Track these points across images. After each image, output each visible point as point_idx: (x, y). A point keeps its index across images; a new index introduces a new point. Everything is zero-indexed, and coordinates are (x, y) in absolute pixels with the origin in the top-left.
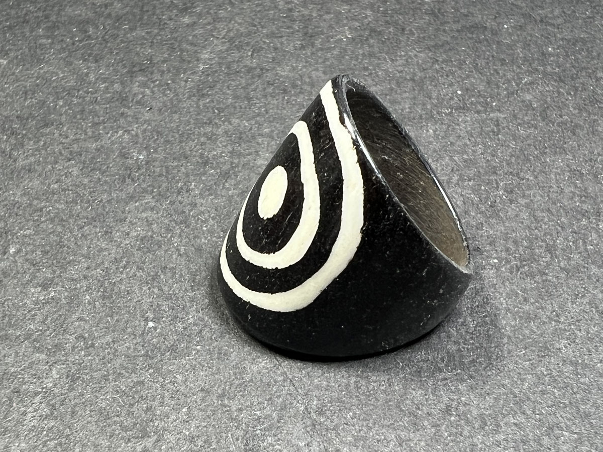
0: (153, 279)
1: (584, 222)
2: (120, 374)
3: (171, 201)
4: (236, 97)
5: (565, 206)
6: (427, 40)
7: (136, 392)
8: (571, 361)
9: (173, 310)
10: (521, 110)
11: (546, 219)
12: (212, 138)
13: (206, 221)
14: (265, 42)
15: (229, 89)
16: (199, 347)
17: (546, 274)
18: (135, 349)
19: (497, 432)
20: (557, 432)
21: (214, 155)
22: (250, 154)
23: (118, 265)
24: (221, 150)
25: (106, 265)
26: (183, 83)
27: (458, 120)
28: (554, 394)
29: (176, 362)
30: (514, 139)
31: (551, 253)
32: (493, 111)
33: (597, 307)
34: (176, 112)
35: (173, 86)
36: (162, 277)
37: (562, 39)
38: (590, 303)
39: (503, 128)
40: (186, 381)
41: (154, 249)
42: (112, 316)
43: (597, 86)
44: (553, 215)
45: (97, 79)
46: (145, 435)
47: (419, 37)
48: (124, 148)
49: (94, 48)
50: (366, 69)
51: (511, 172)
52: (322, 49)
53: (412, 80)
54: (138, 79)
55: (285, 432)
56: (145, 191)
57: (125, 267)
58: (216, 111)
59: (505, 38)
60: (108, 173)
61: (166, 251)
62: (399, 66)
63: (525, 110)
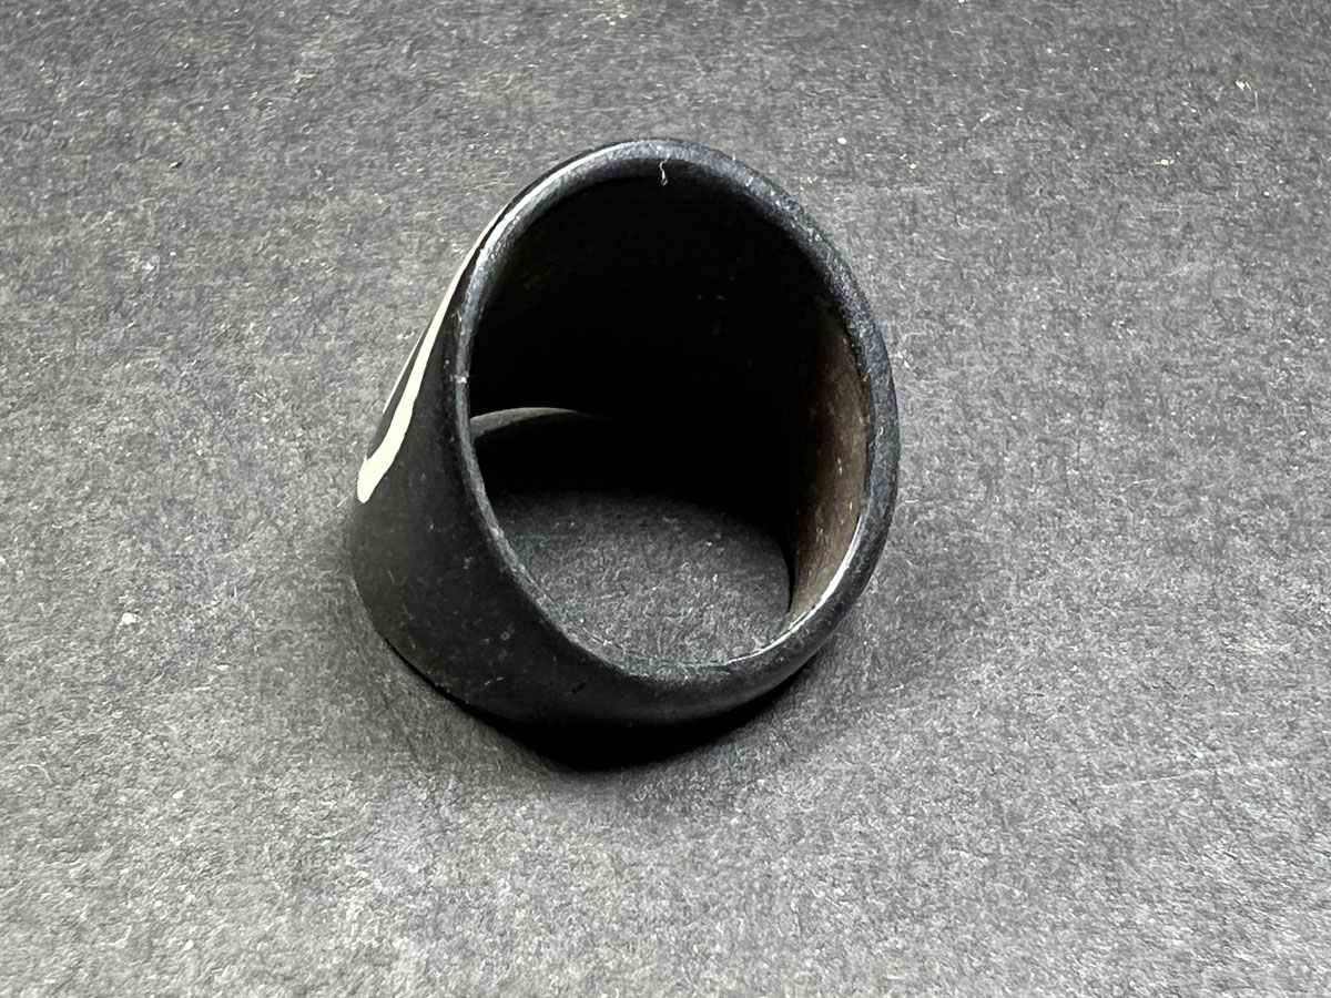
0: (144, 524)
1: (1068, 419)
2: (51, 719)
3: (199, 362)
4: (363, 142)
5: (1033, 385)
6: (790, 28)
7: (81, 758)
8: (998, 708)
9: (179, 588)
10: (968, 180)
11: (989, 413)
12: (303, 230)
13: (271, 403)
14: (440, 27)
15: (352, 126)
16: (222, 668)
17: (973, 528)
18: (88, 669)
19: (821, 850)
20: (947, 851)
21: (303, 265)
22: (380, 264)
23: (73, 494)
24: (321, 253)
25: (49, 493)
26: (255, 111)
27: (831, 201)
28: (954, 774)
29: (173, 697)
30: (944, 243)
31: (989, 485)
32: (908, 182)
33: (1069, 597)
34: (231, 173)
35: (232, 116)
36: (164, 519)
37: (1079, 30)
38: (1054, 589)
39: (925, 218)
40: (188, 735)
41: (153, 461)
42: (47, 601)
43: (1137, 132)
44: (1004, 403)
45: (74, 98)
46: (89, 846)
47: (772, 19)
48: (114, 246)
49: (73, 33)
50: (649, 87)
51: (928, 313)
52: (561, 43)
53: (746, 112)
54: (159, 102)
55: (382, 843)
56: (148, 339)
57: (88, 498)
58: (319, 172)
59: (957, 27)
60: (73, 301)
61: (177, 467)
62: (722, 81)
63: (976, 181)
